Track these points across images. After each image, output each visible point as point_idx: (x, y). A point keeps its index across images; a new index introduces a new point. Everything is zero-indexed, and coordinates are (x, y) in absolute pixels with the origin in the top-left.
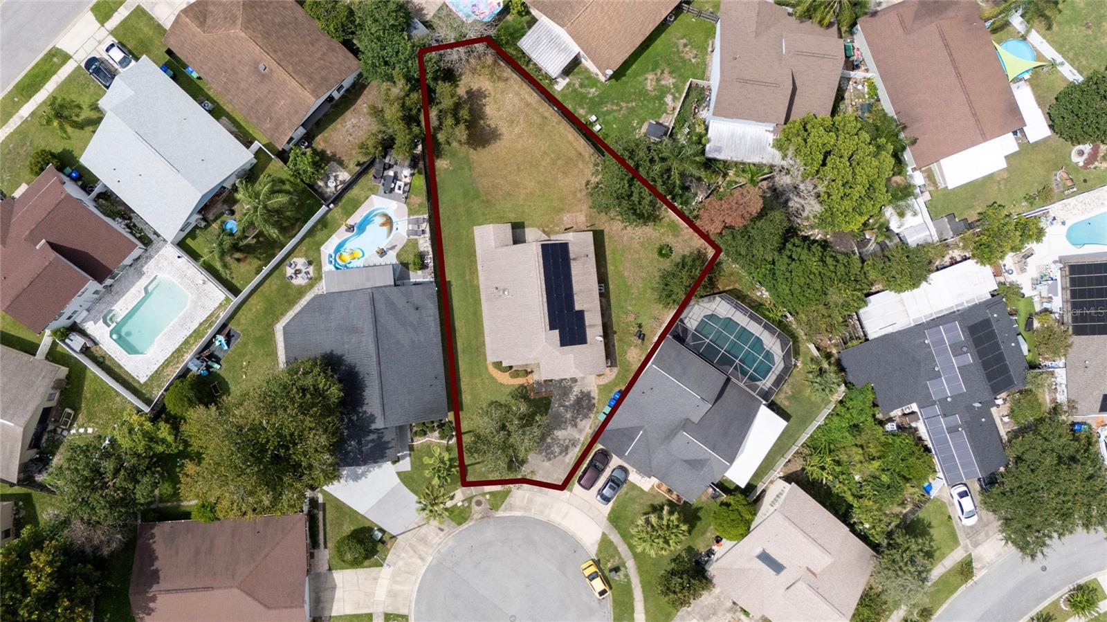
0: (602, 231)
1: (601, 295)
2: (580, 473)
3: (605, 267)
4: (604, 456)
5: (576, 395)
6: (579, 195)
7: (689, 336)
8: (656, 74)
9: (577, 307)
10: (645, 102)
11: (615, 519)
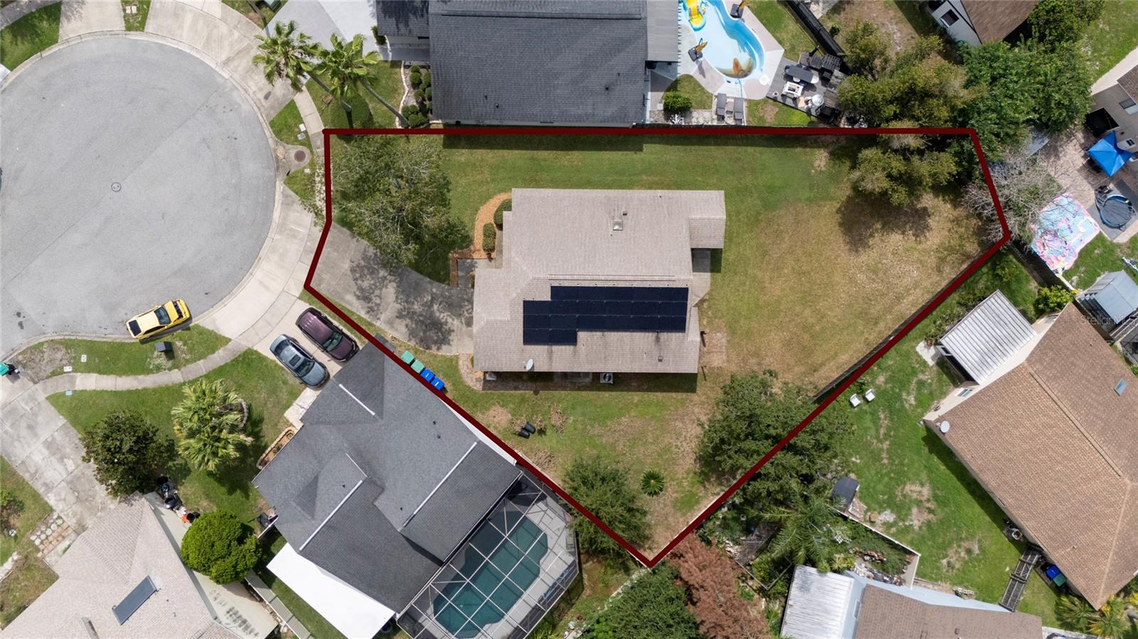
0: (693, 390)
1: (596, 376)
2: (324, 314)
3: (639, 389)
4: (346, 353)
5: (446, 323)
6: (753, 361)
7: (517, 508)
8: (928, 500)
9: (582, 336)
10: (886, 479)
11: (248, 359)
